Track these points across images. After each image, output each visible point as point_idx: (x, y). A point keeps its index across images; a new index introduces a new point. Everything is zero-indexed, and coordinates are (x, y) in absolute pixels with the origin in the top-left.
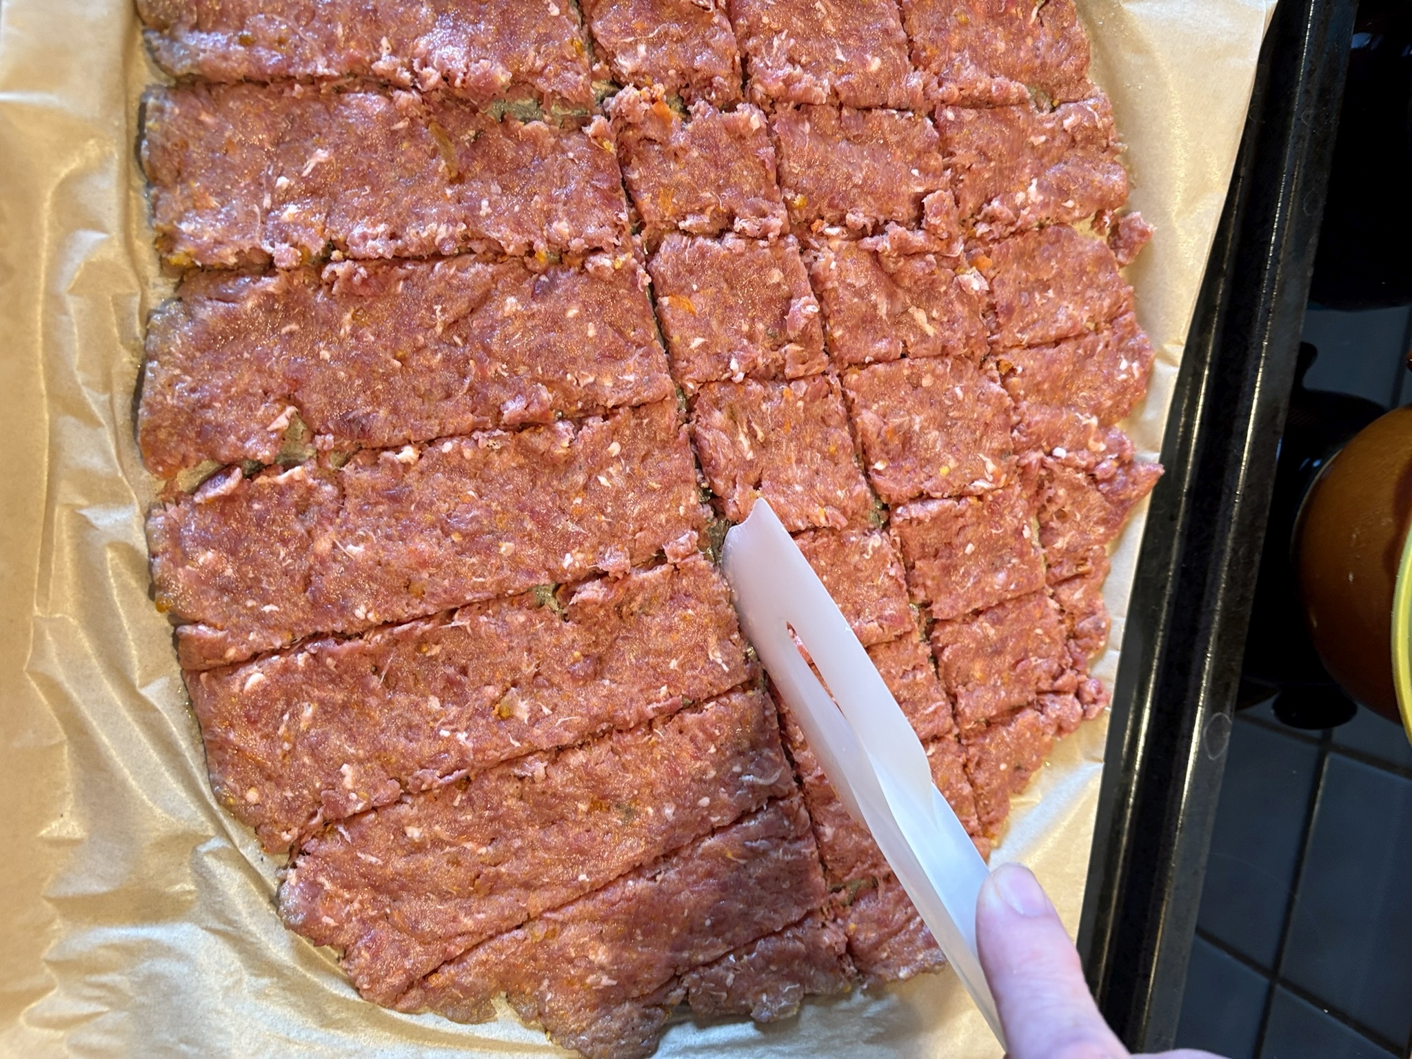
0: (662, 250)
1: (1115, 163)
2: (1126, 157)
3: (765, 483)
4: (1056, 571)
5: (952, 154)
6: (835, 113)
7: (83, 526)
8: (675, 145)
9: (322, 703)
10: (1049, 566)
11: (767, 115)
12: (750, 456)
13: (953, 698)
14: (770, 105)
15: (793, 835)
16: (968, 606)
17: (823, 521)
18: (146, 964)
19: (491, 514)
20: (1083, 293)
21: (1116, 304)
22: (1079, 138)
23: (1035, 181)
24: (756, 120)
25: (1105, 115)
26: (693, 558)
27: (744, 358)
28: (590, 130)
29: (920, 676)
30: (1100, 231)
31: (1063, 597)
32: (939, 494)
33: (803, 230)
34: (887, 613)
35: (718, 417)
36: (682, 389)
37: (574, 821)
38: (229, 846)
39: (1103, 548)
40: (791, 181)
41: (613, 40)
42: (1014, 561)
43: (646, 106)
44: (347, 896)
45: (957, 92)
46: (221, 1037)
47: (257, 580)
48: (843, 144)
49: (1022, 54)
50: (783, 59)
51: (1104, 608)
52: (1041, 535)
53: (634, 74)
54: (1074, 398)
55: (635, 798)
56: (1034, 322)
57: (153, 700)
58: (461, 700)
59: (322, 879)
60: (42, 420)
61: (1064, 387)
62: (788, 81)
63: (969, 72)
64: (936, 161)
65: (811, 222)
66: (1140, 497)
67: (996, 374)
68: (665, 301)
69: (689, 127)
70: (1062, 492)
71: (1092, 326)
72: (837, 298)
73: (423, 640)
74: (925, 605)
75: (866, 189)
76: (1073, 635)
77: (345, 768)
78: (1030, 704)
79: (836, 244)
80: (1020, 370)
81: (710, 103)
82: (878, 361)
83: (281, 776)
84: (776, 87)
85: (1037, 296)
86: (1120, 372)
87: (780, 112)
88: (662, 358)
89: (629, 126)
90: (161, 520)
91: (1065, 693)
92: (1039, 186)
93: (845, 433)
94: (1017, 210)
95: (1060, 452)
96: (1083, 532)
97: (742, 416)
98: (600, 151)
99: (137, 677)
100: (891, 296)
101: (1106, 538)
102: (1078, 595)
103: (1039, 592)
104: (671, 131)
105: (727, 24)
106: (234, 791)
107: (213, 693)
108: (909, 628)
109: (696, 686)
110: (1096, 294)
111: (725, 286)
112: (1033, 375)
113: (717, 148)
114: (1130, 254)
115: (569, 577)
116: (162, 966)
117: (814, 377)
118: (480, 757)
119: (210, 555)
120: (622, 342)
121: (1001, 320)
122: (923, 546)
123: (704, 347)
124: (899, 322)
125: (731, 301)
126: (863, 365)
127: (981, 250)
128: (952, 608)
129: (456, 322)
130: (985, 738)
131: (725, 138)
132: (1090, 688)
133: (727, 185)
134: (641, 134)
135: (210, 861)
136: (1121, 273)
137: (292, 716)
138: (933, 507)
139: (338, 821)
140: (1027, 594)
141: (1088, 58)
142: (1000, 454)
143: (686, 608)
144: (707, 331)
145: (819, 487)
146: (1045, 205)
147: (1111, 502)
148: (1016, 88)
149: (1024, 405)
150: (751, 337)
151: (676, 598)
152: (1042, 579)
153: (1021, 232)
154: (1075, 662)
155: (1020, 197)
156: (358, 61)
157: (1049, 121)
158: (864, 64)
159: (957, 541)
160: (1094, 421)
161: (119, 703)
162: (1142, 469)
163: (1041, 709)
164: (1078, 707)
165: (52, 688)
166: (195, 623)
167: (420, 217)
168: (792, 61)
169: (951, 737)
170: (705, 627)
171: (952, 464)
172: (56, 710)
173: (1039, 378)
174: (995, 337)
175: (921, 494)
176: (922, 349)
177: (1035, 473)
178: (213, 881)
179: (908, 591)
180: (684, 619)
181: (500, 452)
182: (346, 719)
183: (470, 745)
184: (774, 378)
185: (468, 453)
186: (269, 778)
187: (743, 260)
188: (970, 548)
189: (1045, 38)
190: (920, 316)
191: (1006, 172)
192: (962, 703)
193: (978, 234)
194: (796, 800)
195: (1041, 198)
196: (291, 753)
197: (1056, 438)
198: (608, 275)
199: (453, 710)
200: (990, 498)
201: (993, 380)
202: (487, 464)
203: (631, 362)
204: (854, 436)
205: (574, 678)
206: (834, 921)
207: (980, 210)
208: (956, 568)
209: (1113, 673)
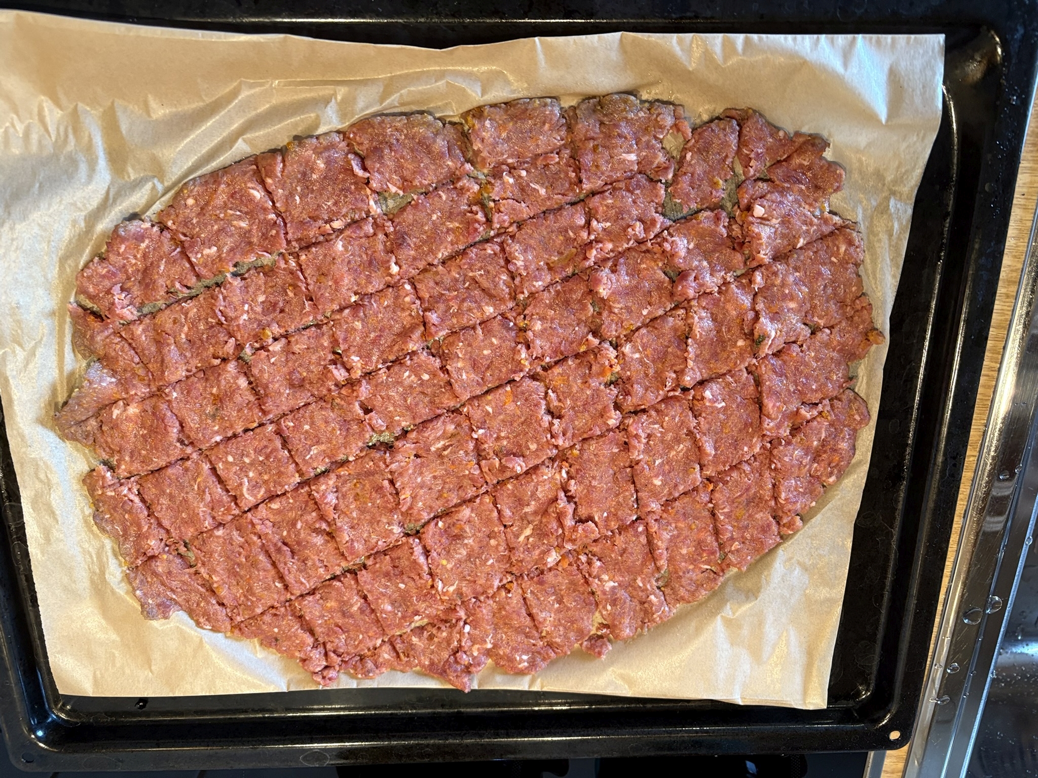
0: (535, 383)
1: (636, 629)
2: (641, 635)
3: (419, 460)
4: (399, 641)
5: (620, 533)
6: (627, 464)
7: (326, 101)
8: (590, 381)
9: (250, 231)
10: (401, 636)
11: (618, 427)
12: (433, 449)
13: (312, 592)
14: (622, 428)
15: (216, 515)
16: (368, 591)
17: (402, 497)
18: (83, 159)
19: (376, 315)
20: (561, 625)
21: (558, 646)
22: (646, 605)
23: (616, 584)
24: (612, 422)
25: (661, 618)
26: (370, 430)
27: (486, 436)
28: (590, 337)
29: (321, 570)
30: (598, 629)
31: (383, 648)
32: (430, 561)
33: (561, 457)
34: (356, 544)
35: (451, 428)
36: (463, 405)
37: (206, 387)
38: (159, 195)
39: (416, 666)
40: (586, 446)
41: (639, 341)
42: (400, 614)
43: (607, 363)
44: (139, 256)
45: (653, 530)
46: (47, 206)
47: (312, 191)
48: (611, 472)
49: (683, 564)
50: (649, 432)
51: (381, 673)
52: (418, 627)
53: (623, 354)
54: (500, 631)
55: (223, 418)
56: (538, 599)
57: (237, 145)
58: (265, 312)
59: (147, 241)
60: (379, 74)
61: (505, 624)
62: (637, 436)
63: (666, 536)
64: (614, 525)
65: (566, 460)
66: (450, 682)
67: (505, 581)
68: (508, 388)
69: (602, 387)
70: (445, 634)
71: (544, 634)
72: (528, 482)
73: (295, 286)
74: (365, 566)
75: (590, 488)
76: (362, 658)
77: (214, 249)
78: (316, 640)
79: (557, 476)
80: (510, 595)
81: (617, 396)
82: (499, 512)
83: (204, 215)
84: (632, 429)
85: (553, 598)
86: (520, 656)
87: (621, 434)
88: (478, 392)
89: (596, 355)
90: (338, 139)
91: (327, 659)
92: (614, 588)
93: (455, 501)
94: (598, 577)
95: (467, 628)
96: (424, 652)
97: (454, 441)
98: (580, 344)
99: (248, 136)
100: (535, 513)
101: (423, 666)
102: (386, 656)
103: (384, 633)
104: (598, 378)
105: (660, 398)
106: (192, 191)
107: (245, 173)
108: (349, 559)
109: (296, 441)
110: (561, 633)
111: (523, 419)
112: (508, 604)
113: (594, 404)
114: (588, 648)
115: (345, 359)
116: (83, 167)
117: (483, 477)
118: (235, 328)
119: (322, 166)
120: (483, 369)
121: (535, 579)
122: (399, 558)
123: (488, 413)
124: (523, 520)
125: (515, 425)
126: (495, 504)
127: (571, 559)
128: (365, 582)
129: (477, 282)
130: (292, 616)
131: (600, 407)
132: (332, 673)
133: (576, 412)
134: (592, 362)
135: (149, 186)
136: (577, 645)
137: (240, 216)
138: (422, 560)
139: (183, 247)
140: (382, 626)
141: (689, 602)
142: (460, 593)
143: (340, 430)
144: (496, 413)
145: (422, 492)
146: (604, 593)
147: (444, 665)
148: (663, 563)
149: (491, 602)
150: (498, 438)
151: (345, 423)
152: (391, 633)
153: (587, 582)
154: (346, 662)
155: (605, 577)
156: (597, 212)
157: (651, 586)
158: (657, 476)
159: (405, 578)
160: (489, 646)
161: (232, 128)
162: (466, 679)
163: (315, 647)
164: (319, 669)
165: (235, 93)
166: (283, 161)
167: (525, 251)
168: (649, 436)
169: (289, 596)
170: (329, 441)
171: (449, 566)
172: (222, 97)
173: (507, 608)
174: (525, 577)
175: (429, 551)
176: (510, 536)
177: (453, 616)
178: (138, 189)
179: (371, 555)
180: (334, 429)
181: (410, 315)
182: (243, 245)
183: (241, 322)
184: (479, 455)
185: (407, 299)
186: (202, 209)
187: (537, 427)
188: (402, 586)
189: (695, 576)
190: (528, 532)
191: (617, 567)
192: (310, 598)
193: (580, 557)
194: (237, 512)
195: (608, 589)
196: (218, 219)
197: (475, 625)
198: (517, 357)
199: (259, 309)
200: (433, 592)
201: (501, 581)
202: (403, 309)
203: (473, 375)
204: (456, 506)
205: (290, 373)
206: (167, 545)
207: (594, 555)
208: (389, 580)
209: (343, 686)
